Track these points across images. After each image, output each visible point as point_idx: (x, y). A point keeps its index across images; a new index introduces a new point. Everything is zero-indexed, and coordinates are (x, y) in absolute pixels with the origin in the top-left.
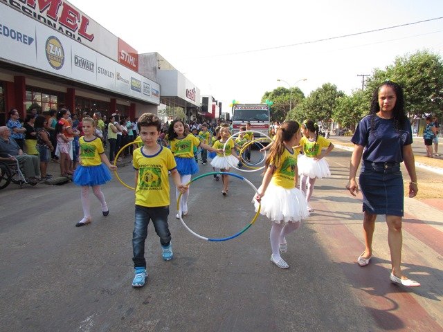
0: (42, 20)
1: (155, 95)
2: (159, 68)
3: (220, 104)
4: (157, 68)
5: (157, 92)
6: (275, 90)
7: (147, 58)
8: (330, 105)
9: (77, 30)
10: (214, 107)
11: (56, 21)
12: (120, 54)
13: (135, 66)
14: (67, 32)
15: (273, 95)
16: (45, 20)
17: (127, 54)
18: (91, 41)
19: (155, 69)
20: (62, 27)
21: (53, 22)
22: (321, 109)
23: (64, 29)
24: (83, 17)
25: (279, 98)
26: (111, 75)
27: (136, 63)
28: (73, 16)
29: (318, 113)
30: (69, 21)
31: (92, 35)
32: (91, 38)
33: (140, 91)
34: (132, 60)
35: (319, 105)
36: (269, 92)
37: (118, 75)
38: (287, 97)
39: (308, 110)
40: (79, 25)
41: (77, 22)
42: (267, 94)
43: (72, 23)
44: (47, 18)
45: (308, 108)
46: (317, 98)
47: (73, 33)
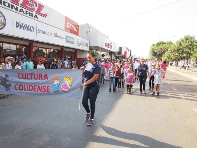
0: (7, 5)
1: (85, 46)
2: (89, 32)
3: (131, 51)
4: (88, 32)
5: (87, 44)
6: (158, 43)
7: (83, 27)
8: (190, 49)
9: (35, 11)
10: (126, 52)
11: (18, 5)
12: (66, 25)
13: (77, 31)
14: (26, 12)
15: (157, 45)
16: (9, 4)
17: (71, 25)
18: (45, 17)
19: (87, 32)
20: (23, 9)
21: (15, 6)
22: (183, 51)
23: (25, 10)
24: (39, 4)
25: (160, 47)
26: (49, 34)
27: (78, 29)
28: (32, 3)
29: (181, 54)
30: (28, 6)
31: (46, 14)
32: (45, 16)
33: (74, 44)
34: (74, 28)
35: (182, 49)
36: (154, 44)
37: (55, 34)
38: (164, 46)
39: (173, 53)
40: (36, 8)
41: (35, 6)
42: (154, 45)
43: (31, 7)
44: (11, 4)
45: (174, 51)
46: (180, 45)
47: (31, 12)
